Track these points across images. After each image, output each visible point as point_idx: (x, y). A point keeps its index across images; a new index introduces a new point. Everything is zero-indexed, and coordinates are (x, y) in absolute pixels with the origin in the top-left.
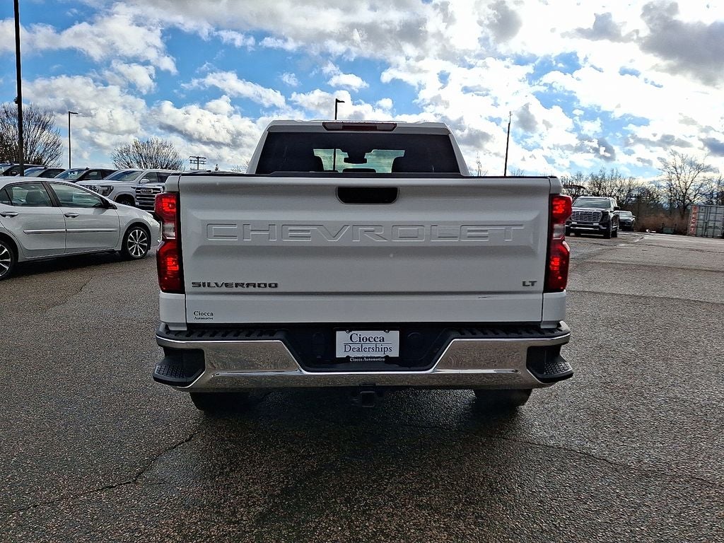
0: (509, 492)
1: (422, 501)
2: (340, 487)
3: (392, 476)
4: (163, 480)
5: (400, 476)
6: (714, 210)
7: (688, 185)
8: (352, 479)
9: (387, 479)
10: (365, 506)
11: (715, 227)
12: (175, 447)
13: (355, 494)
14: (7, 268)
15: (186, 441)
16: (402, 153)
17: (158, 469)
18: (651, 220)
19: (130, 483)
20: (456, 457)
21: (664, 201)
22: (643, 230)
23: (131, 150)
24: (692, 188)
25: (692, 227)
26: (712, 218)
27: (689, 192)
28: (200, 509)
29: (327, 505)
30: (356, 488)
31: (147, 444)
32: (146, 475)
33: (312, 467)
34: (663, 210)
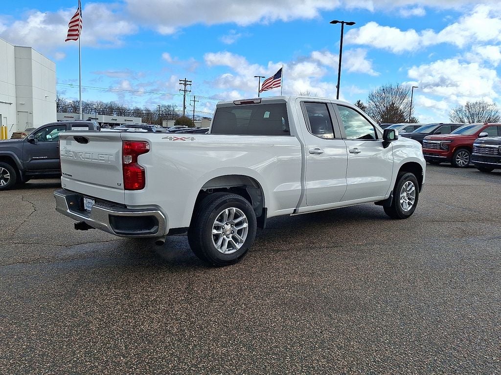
23: (464, 109)
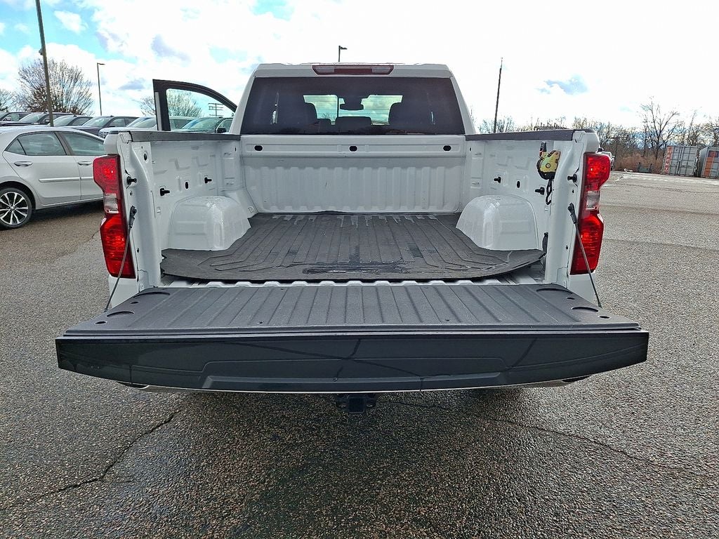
0: (519, 500)
1: (419, 513)
2: (327, 492)
3: (386, 474)
4: (132, 476)
5: (395, 475)
6: (687, 150)
7: (662, 127)
8: (342, 480)
9: (379, 479)
10: (354, 520)
11: (688, 167)
12: (152, 431)
13: (343, 501)
14: (26, 215)
15: (165, 422)
16: (398, 99)
17: (129, 463)
18: (628, 159)
19: (96, 480)
20: (458, 448)
21: (639, 142)
22: (621, 169)
24: (666, 129)
25: (667, 166)
26: (685, 158)
27: (663, 133)
28: (167, 521)
29: (311, 517)
30: (345, 492)
31: (123, 426)
32: (116, 470)
33: (298, 460)
34: (639, 150)
